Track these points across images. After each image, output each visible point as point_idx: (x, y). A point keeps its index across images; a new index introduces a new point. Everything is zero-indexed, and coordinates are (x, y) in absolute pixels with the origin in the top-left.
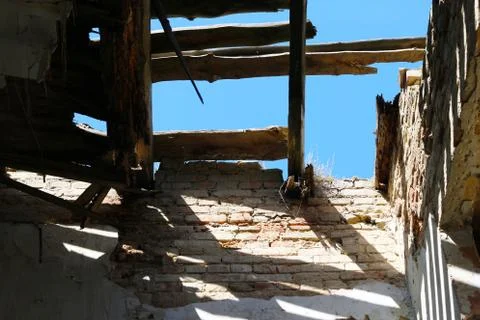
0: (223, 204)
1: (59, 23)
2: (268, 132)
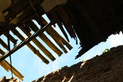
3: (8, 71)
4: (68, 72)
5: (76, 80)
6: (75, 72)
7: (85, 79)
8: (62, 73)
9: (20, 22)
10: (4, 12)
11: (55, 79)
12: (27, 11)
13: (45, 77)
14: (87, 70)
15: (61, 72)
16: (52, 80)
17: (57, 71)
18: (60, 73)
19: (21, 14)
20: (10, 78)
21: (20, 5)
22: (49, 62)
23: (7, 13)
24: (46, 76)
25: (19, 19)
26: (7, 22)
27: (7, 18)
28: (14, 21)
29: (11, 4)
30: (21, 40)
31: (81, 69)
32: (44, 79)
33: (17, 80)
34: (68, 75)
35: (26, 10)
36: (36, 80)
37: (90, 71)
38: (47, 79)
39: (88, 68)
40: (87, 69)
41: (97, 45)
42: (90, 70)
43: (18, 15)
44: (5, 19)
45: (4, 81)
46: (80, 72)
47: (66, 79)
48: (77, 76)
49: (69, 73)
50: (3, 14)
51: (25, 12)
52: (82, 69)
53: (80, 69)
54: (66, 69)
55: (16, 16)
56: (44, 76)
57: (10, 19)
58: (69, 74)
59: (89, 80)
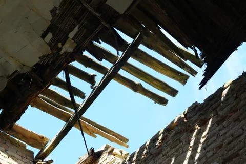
0: (10, 158)
1: (17, 71)
2: (39, 136)
3: (95, 137)
4: (201, 114)
5: (217, 126)
6: (213, 110)
7: (235, 121)
8: (190, 118)
9: (78, 45)
10: (43, 36)
11: (179, 133)
12: (86, 22)
13: (162, 133)
14: (235, 103)
15: (188, 116)
16: (175, 137)
17: (181, 117)
18: (186, 120)
19: (76, 29)
20: (102, 148)
21: (69, 15)
22: (167, 101)
23: (49, 36)
24: (162, 130)
25: (76, 40)
26: (55, 52)
27: (53, 45)
28: (68, 47)
29: (51, 18)
30: (101, 73)
31: (223, 102)
32: (160, 138)
33: (114, 151)
34: (202, 120)
35: (82, 21)
36: (148, 143)
37: (241, 103)
38: (166, 136)
39: (237, 97)
40: (235, 100)
41: (236, 51)
42: (241, 101)
43: (71, 33)
44: (49, 48)
45: (92, 157)
46: (222, 109)
47: (199, 128)
48: (219, 119)
49: (203, 115)
50: (43, 40)
51: (82, 24)
52: (226, 102)
53: (221, 102)
54: (197, 108)
55: (68, 38)
56: (159, 132)
57: (60, 45)
58: (203, 117)
59: (241, 122)
